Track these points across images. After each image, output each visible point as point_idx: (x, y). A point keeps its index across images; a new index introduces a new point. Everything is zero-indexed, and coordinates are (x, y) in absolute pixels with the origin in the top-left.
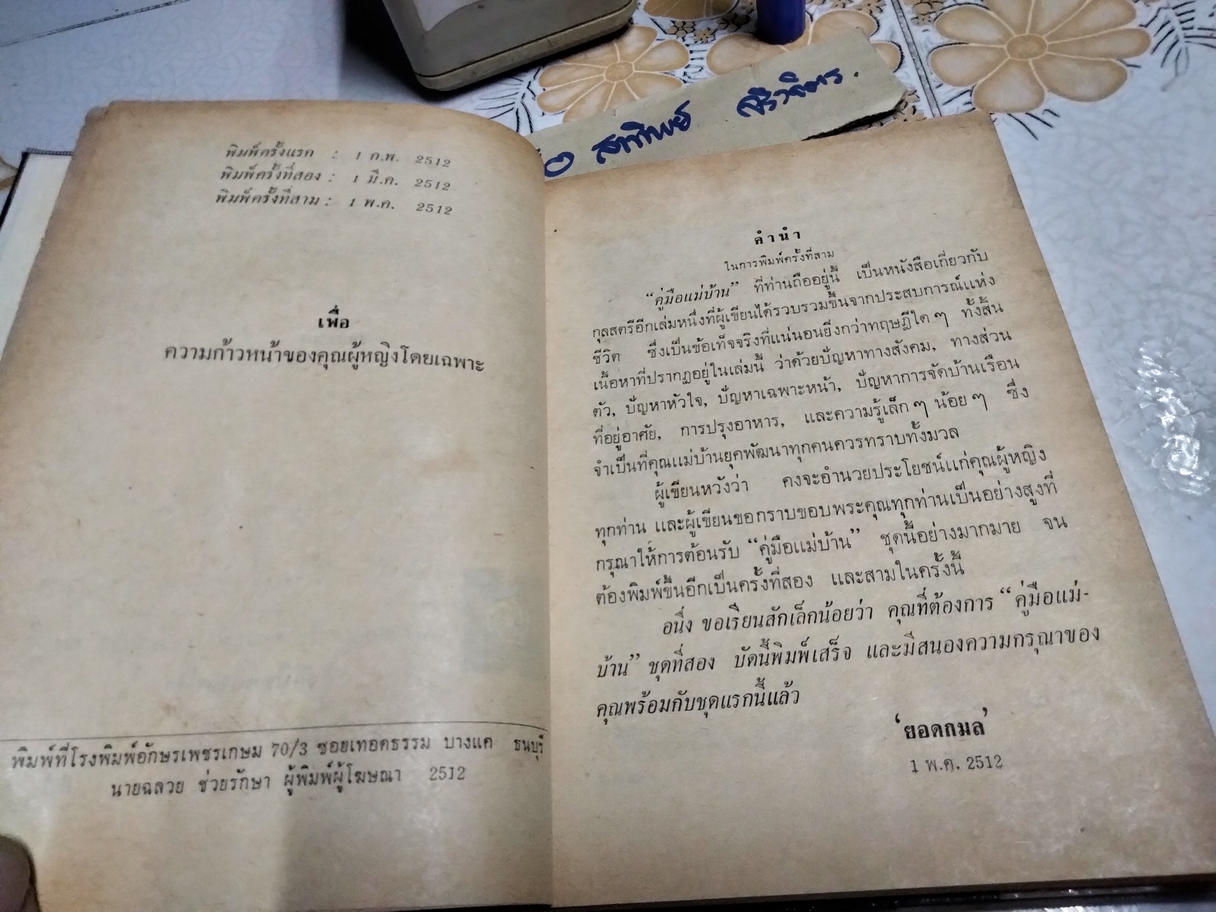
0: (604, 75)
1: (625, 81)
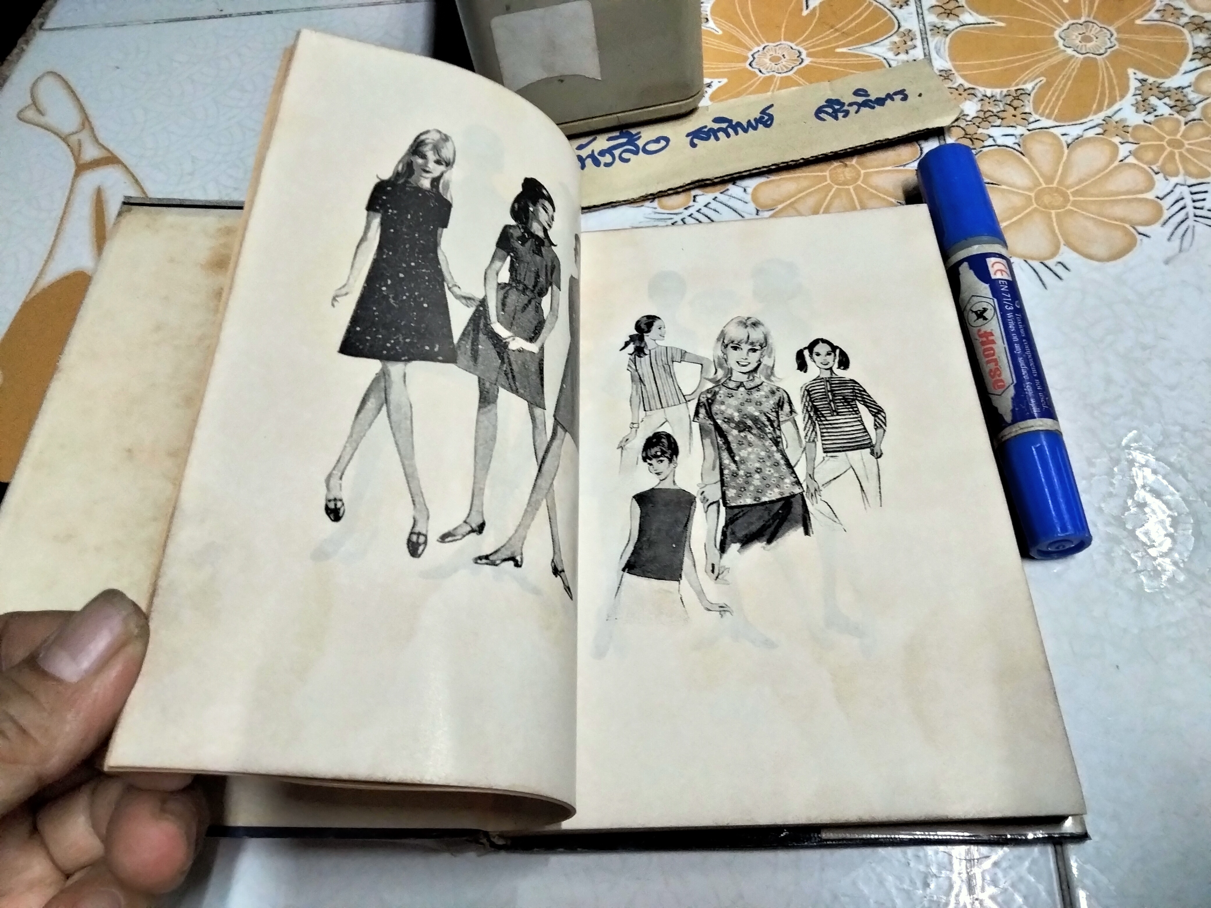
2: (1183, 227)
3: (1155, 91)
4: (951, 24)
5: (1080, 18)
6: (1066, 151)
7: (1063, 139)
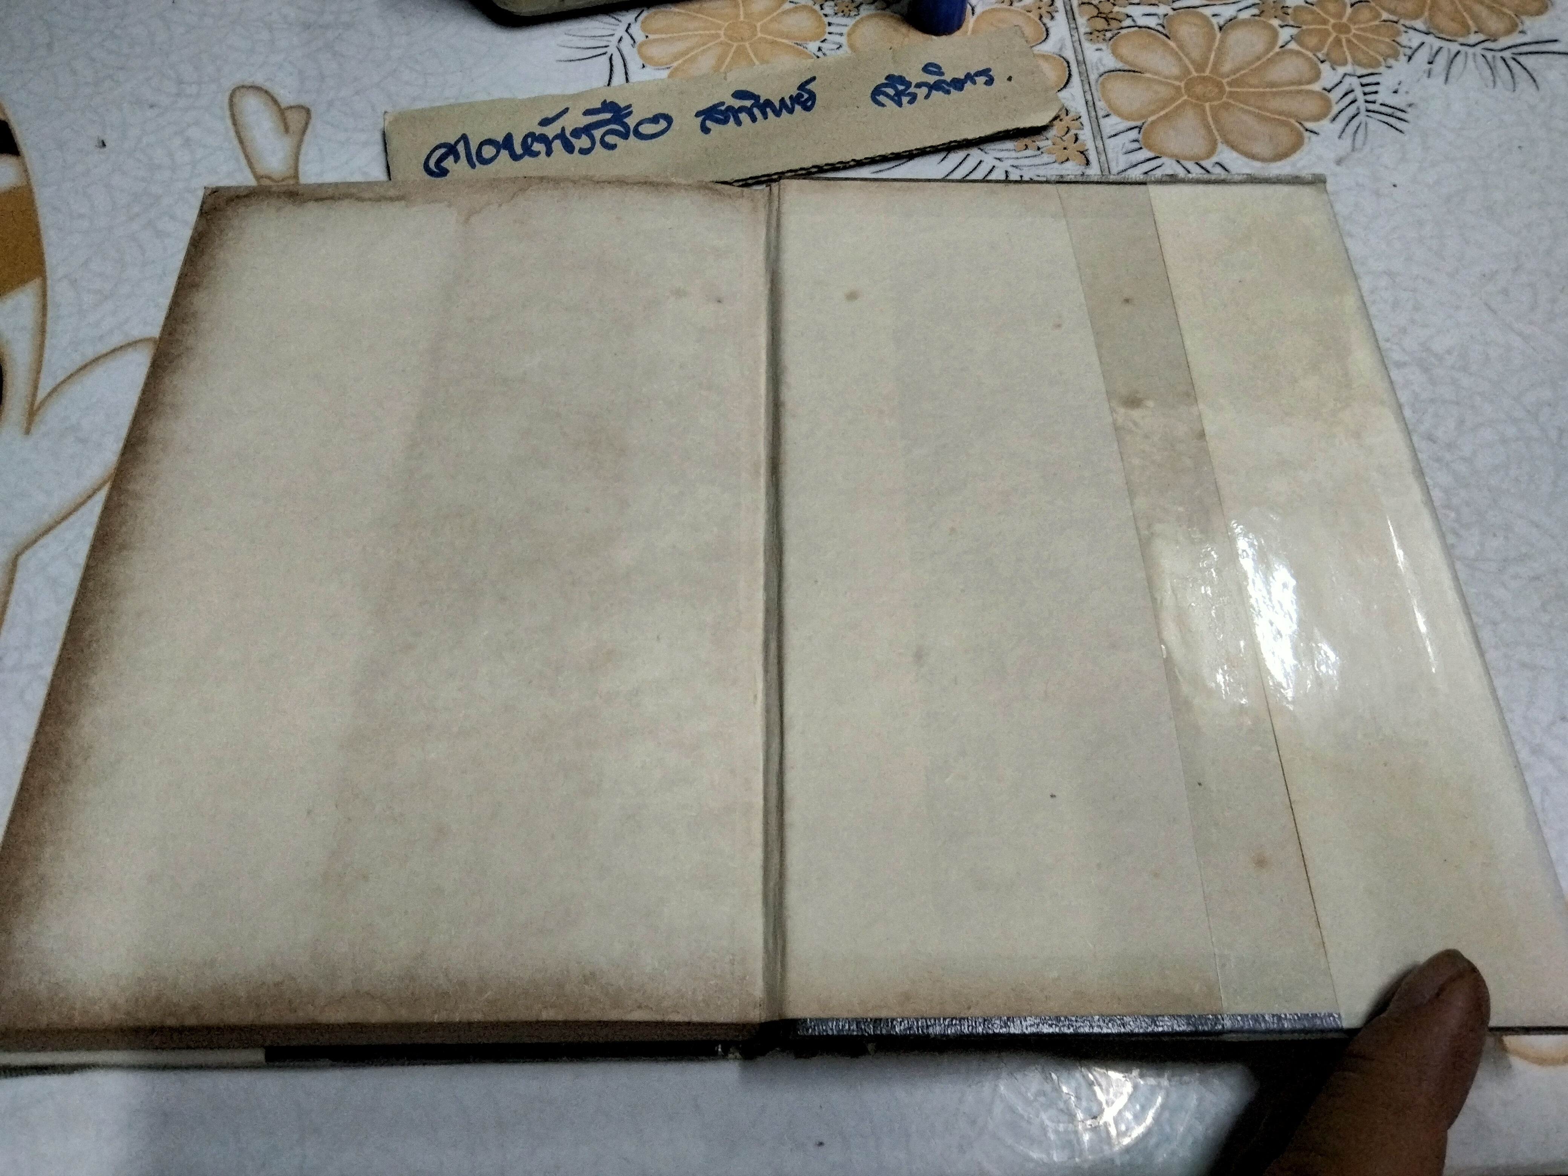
0: (722, 32)
1: (747, 44)
2: (1355, 122)
6: (1219, 35)
7: (1214, 21)
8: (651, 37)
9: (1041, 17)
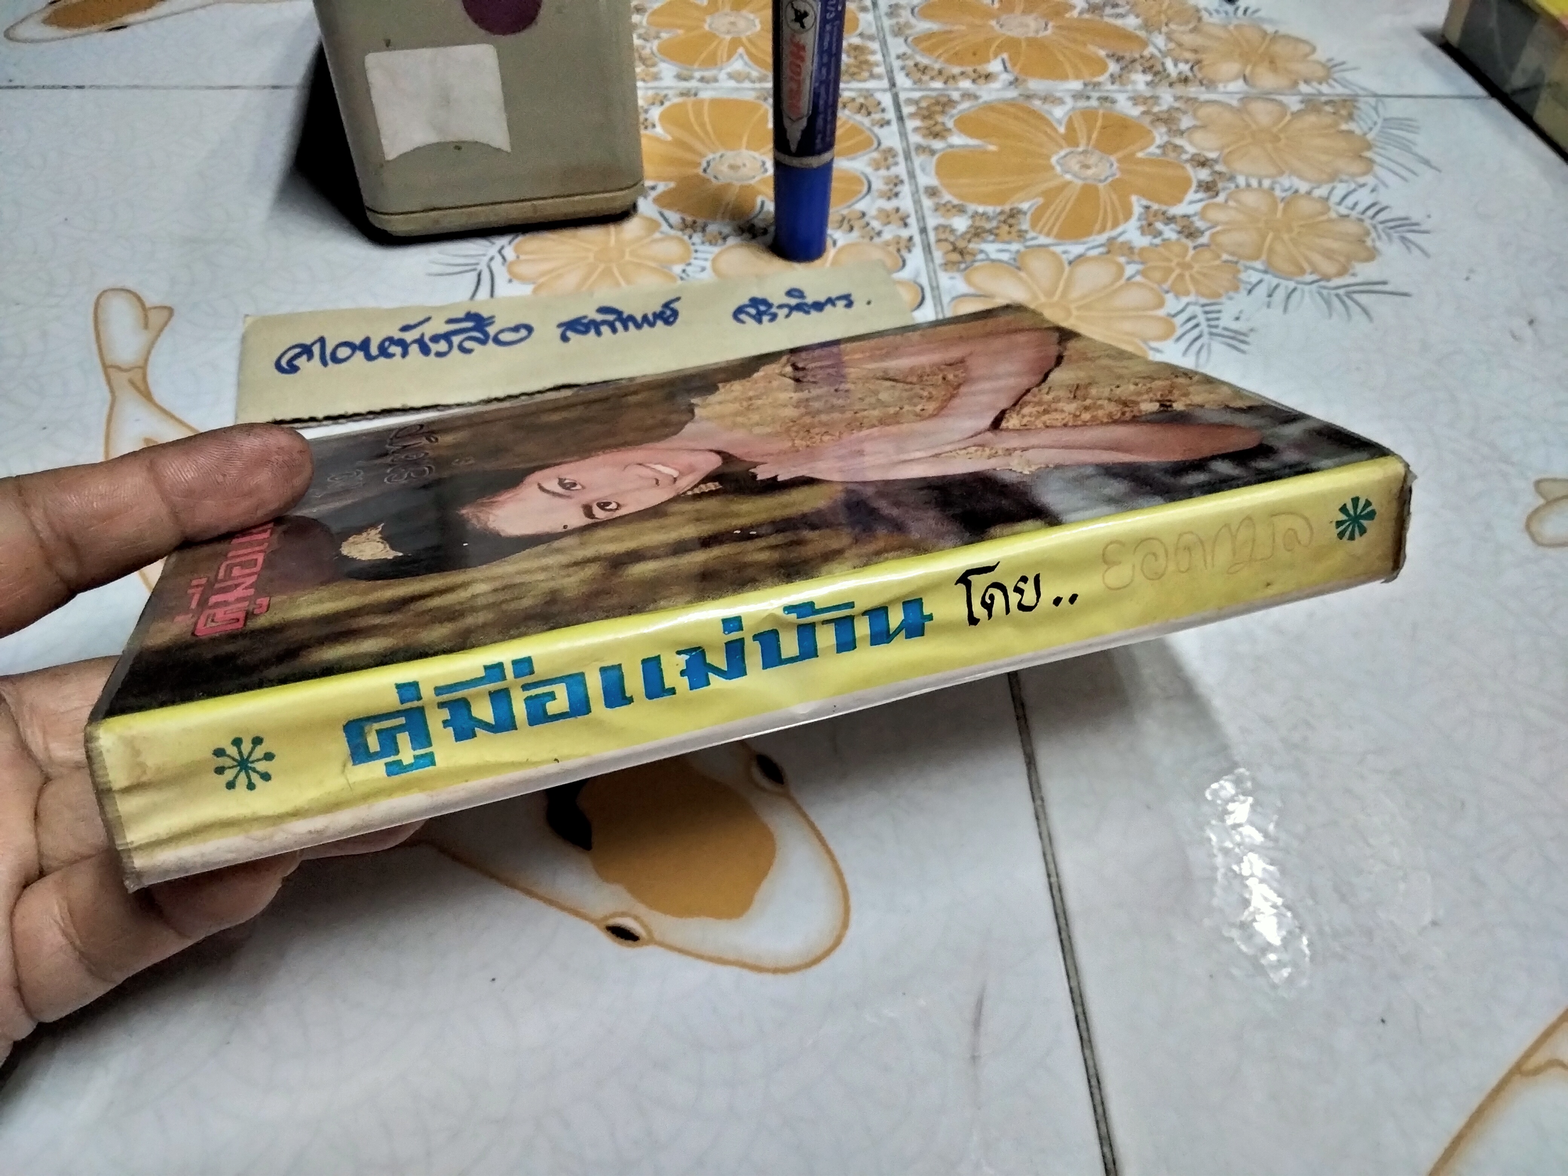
0: (591, 255)
1: (614, 265)
2: (1198, 344)
3: (1161, 217)
4: (938, 145)
5: (1078, 146)
6: (1067, 268)
7: (1064, 257)
8: (522, 257)
9: (899, 250)
